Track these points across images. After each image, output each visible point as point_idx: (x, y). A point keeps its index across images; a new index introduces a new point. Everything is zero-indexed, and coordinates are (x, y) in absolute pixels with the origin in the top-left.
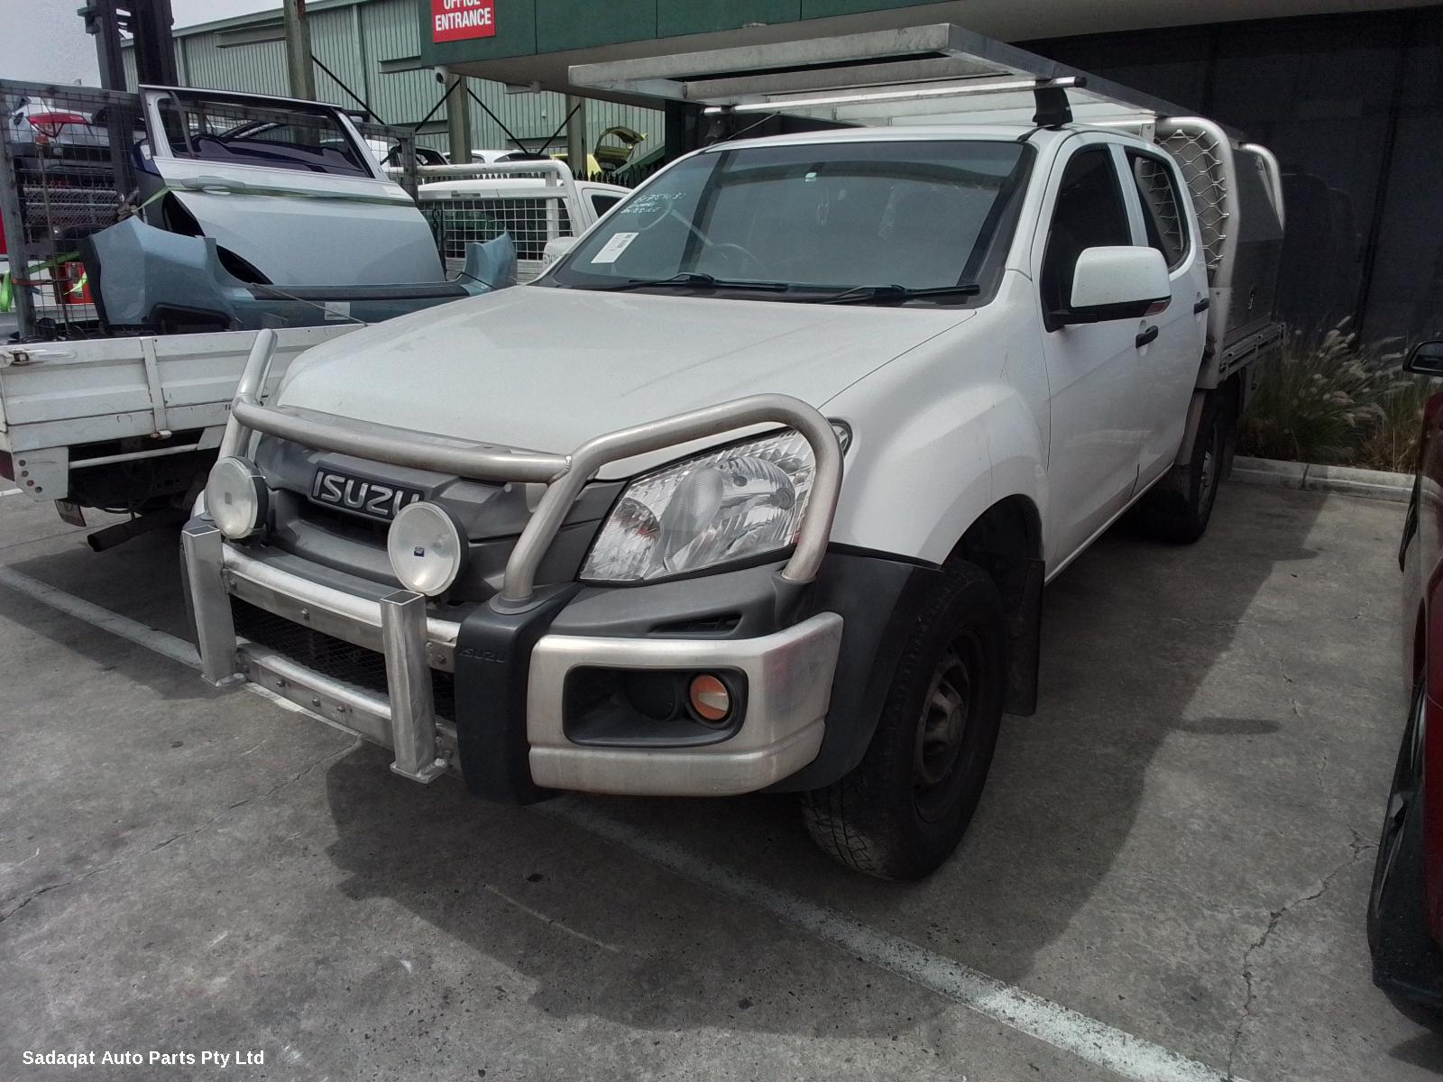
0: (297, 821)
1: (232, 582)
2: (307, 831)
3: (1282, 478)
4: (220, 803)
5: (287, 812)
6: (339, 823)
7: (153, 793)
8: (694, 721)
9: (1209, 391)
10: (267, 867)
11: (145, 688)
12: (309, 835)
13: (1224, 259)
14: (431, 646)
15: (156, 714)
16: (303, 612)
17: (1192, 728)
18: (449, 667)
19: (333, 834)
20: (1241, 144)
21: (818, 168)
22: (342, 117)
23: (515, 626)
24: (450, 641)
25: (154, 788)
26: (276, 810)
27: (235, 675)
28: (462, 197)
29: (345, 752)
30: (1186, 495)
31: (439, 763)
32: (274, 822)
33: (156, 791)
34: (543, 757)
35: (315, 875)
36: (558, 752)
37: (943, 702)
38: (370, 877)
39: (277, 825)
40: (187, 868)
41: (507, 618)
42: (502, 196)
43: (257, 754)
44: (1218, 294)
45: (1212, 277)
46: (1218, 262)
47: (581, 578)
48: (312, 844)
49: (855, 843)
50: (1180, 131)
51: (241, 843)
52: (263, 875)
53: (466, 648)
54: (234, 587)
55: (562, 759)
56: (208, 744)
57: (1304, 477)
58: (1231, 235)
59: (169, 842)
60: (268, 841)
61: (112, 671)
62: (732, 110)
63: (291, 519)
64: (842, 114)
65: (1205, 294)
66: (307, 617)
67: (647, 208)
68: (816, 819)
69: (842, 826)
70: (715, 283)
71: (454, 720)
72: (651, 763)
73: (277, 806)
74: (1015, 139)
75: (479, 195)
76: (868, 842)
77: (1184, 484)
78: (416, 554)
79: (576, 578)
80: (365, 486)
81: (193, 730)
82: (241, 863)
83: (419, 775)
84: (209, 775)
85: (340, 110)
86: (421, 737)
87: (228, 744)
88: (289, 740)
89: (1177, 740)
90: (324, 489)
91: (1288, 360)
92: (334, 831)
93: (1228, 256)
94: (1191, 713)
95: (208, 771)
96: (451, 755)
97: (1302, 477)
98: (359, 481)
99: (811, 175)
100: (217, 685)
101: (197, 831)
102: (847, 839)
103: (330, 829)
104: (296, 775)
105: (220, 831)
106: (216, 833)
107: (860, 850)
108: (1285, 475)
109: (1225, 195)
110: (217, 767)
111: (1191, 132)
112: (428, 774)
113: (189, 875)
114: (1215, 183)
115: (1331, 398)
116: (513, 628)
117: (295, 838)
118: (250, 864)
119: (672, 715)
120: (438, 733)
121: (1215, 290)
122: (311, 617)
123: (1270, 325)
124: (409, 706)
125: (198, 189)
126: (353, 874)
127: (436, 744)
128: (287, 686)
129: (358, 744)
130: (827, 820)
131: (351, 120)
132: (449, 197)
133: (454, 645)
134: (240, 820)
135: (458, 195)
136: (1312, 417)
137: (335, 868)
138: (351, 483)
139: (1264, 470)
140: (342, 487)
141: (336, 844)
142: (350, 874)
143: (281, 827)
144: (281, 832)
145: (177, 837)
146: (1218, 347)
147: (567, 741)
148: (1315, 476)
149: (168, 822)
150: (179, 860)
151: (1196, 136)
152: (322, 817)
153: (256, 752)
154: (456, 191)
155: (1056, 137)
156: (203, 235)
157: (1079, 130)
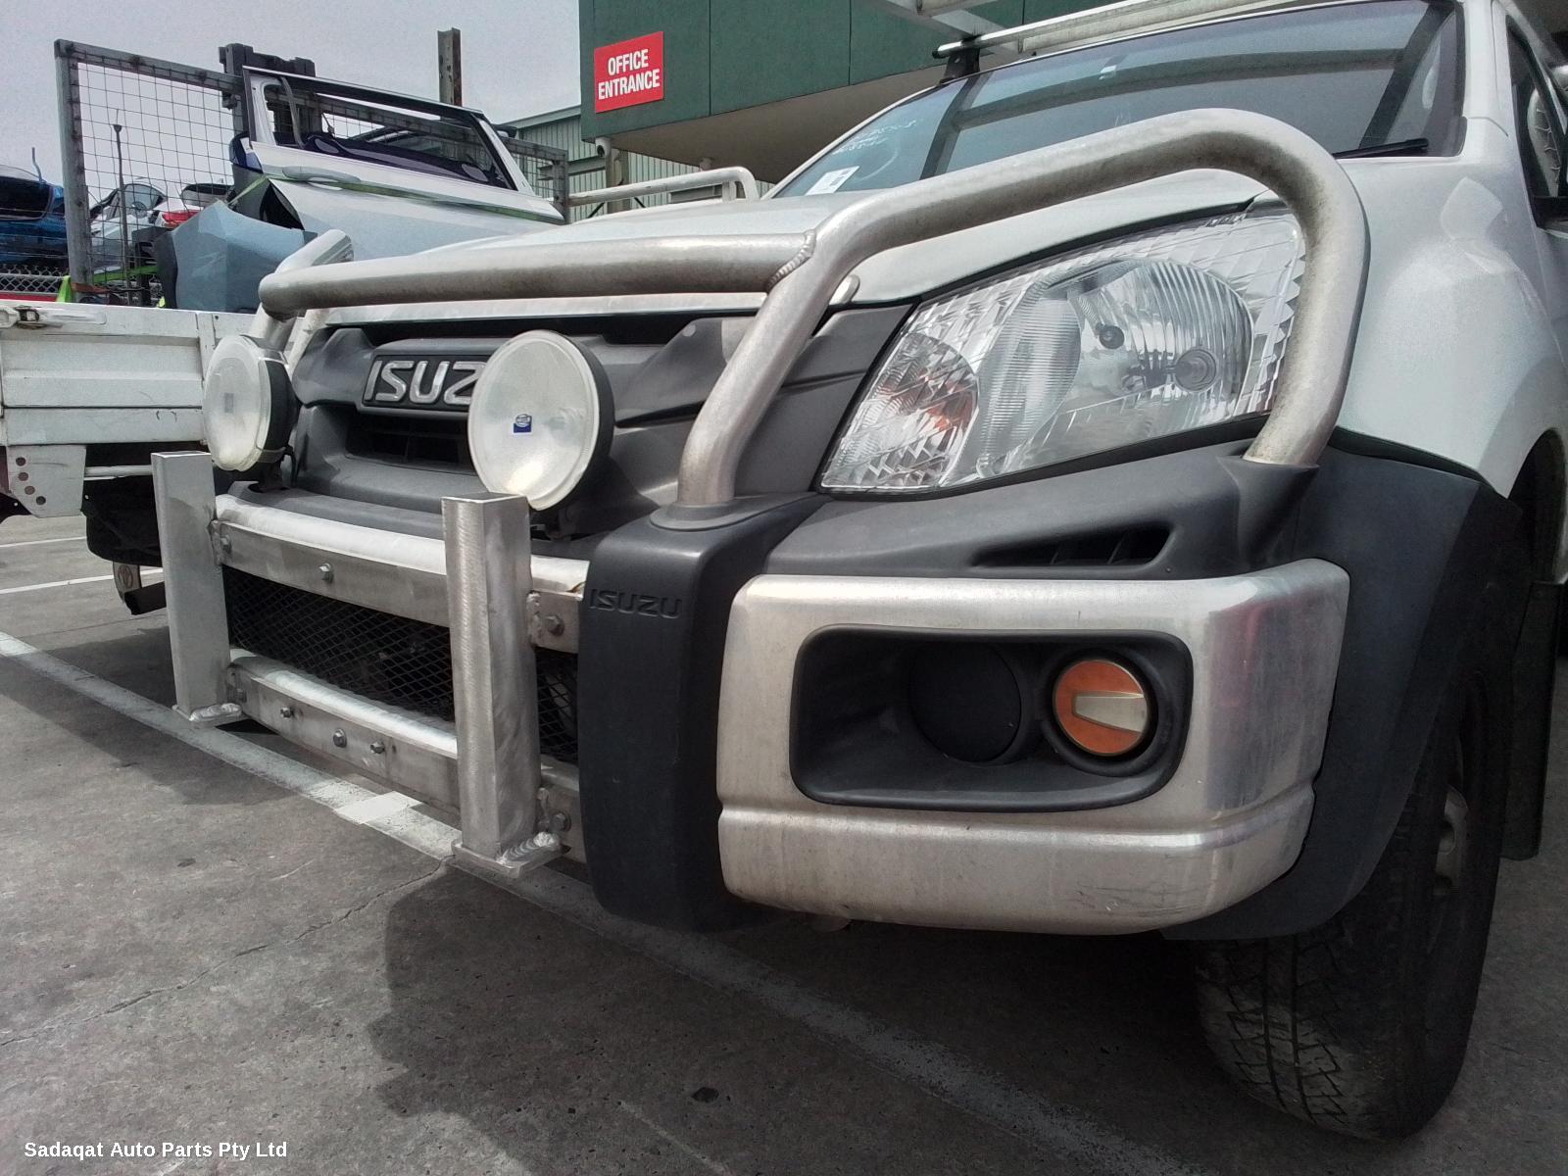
0: (332, 981)
1: (225, 542)
2: (345, 995)
4: (225, 947)
5: (321, 965)
6: (395, 985)
7: (132, 927)
8: (1061, 761)
10: (272, 1050)
11: (167, 789)
12: (347, 1002)
14: (537, 600)
15: (170, 821)
16: (324, 569)
18: (568, 643)
19: (382, 1003)
22: (485, 125)
23: (697, 551)
24: (574, 590)
25: (137, 920)
26: (304, 962)
27: (225, 706)
29: (420, 883)
31: (543, 840)
32: (298, 979)
33: (139, 925)
34: (747, 828)
35: (344, 1068)
36: (776, 819)
38: (432, 1078)
39: (301, 984)
40: (148, 1043)
41: (685, 537)
43: (294, 881)
47: (823, 485)
48: (349, 1017)
49: (1313, 1060)
51: (241, 1009)
52: (261, 1063)
53: (602, 593)
54: (228, 549)
55: (785, 832)
56: (229, 863)
59: (135, 1001)
60: (283, 1007)
61: (128, 768)
63: (332, 451)
66: (329, 579)
68: (1230, 1008)
69: (1290, 1024)
71: (574, 761)
72: (975, 845)
73: (306, 954)
76: (1344, 1057)
78: (517, 429)
79: (814, 485)
80: (445, 365)
81: (214, 845)
82: (234, 1041)
83: (502, 861)
84: (220, 906)
86: (510, 782)
87: (258, 865)
88: (345, 863)
90: (381, 385)
92: (385, 998)
95: (219, 901)
96: (566, 826)
98: (434, 359)
100: (192, 719)
101: (179, 988)
102: (1296, 1052)
103: (382, 995)
104: (345, 911)
105: (213, 989)
106: (207, 991)
107: (1325, 1074)
110: (233, 896)
112: (519, 859)
113: (149, 1057)
116: (696, 555)
117: (325, 1007)
118: (246, 1044)
119: (1015, 746)
120: (543, 782)
122: (336, 578)
124: (489, 713)
125: (302, 180)
126: (405, 1071)
127: (538, 800)
128: (297, 716)
129: (441, 871)
130: (1255, 1011)
131: (498, 134)
133: (580, 596)
134: (248, 974)
137: (378, 1058)
138: (423, 365)
140: (406, 375)
141: (386, 1018)
142: (401, 1070)
143: (306, 988)
144: (306, 995)
145: (149, 994)
147: (798, 795)
149: (142, 971)
150: (141, 1030)
152: (372, 978)
153: (294, 878)
156: (302, 228)
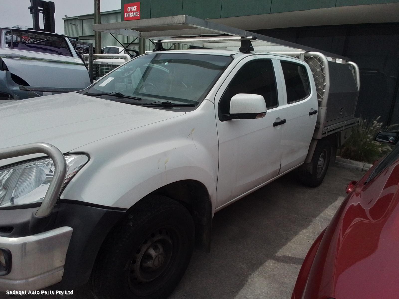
3: (356, 167)
9: (319, 140)
13: (324, 98)
17: (278, 260)
20: (347, 61)
21: (170, 61)
22: (66, 39)
28: (104, 64)
30: (311, 172)
37: (152, 252)
42: (114, 64)
44: (322, 109)
45: (320, 104)
46: (322, 99)
50: (312, 56)
57: (363, 167)
58: (326, 91)
62: (160, 42)
64: (206, 45)
65: (316, 108)
67: (121, 70)
70: (122, 96)
74: (229, 55)
75: (108, 63)
77: (311, 169)
85: (66, 37)
89: (270, 264)
91: (361, 130)
93: (325, 97)
94: (280, 254)
97: (362, 167)
99: (167, 63)
108: (357, 166)
109: (325, 78)
111: (315, 57)
114: (322, 74)
115: (374, 143)
121: (321, 108)
123: (354, 118)
125: (11, 57)
132: (101, 63)
135: (103, 63)
136: (368, 148)
139: (351, 164)
146: (321, 126)
148: (367, 168)
151: (317, 58)
154: (102, 62)
155: (243, 56)
156: (8, 70)
157: (255, 54)
